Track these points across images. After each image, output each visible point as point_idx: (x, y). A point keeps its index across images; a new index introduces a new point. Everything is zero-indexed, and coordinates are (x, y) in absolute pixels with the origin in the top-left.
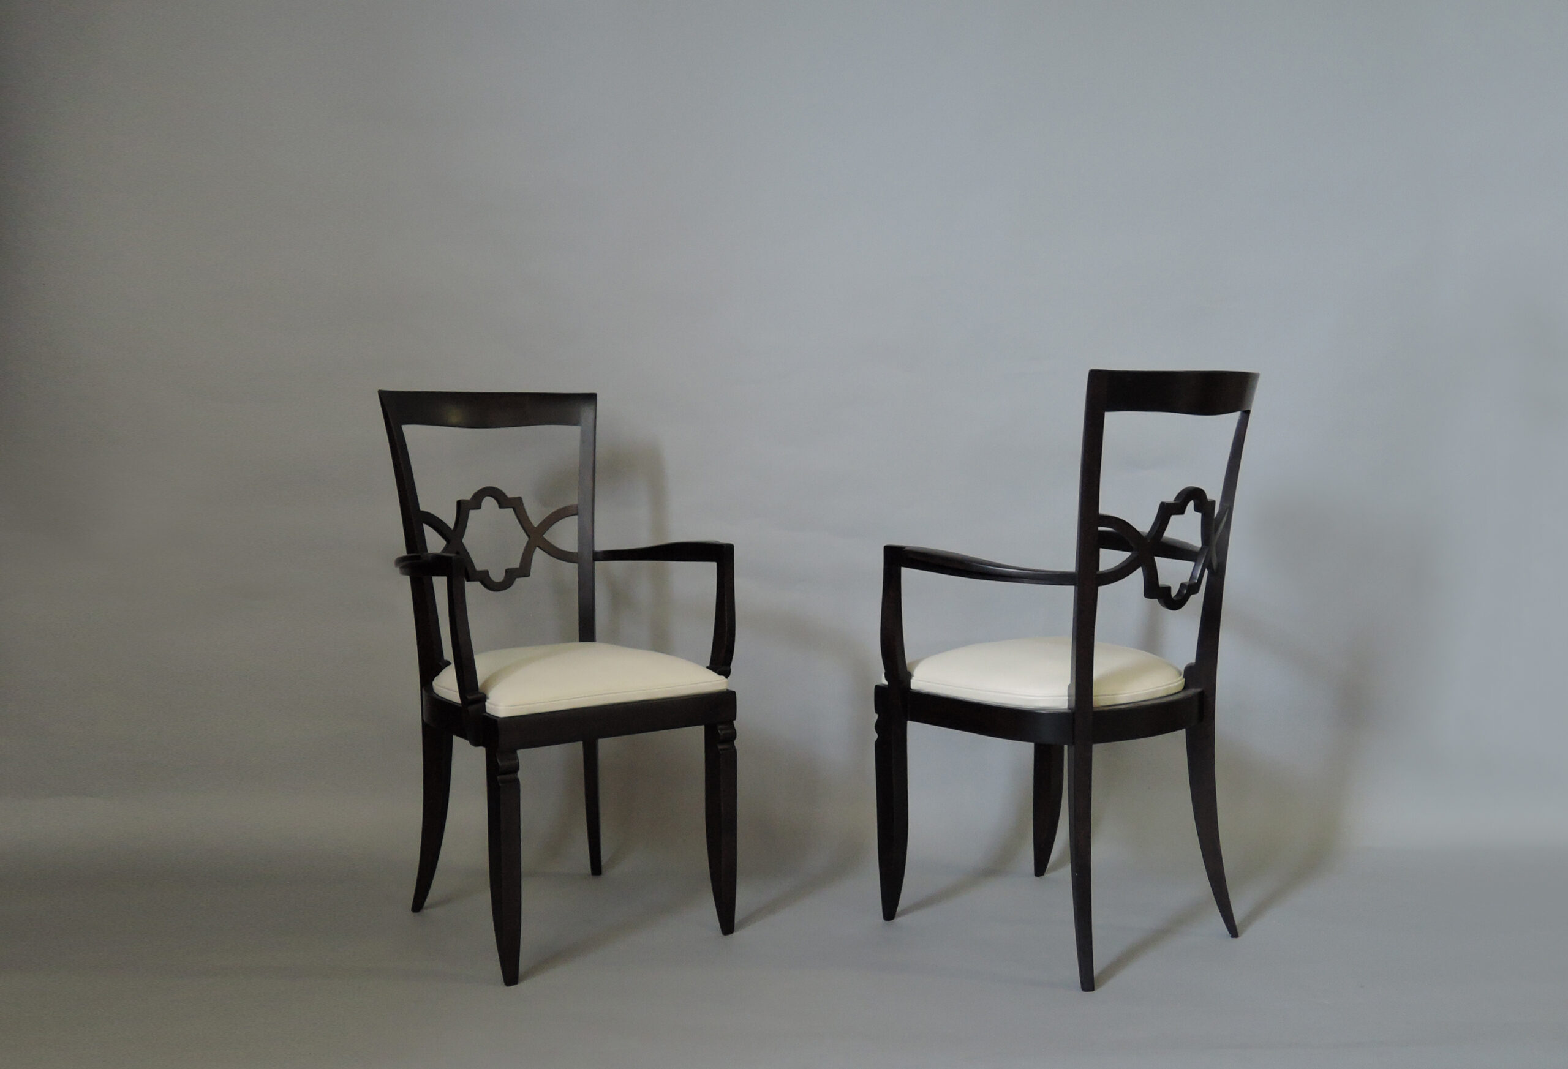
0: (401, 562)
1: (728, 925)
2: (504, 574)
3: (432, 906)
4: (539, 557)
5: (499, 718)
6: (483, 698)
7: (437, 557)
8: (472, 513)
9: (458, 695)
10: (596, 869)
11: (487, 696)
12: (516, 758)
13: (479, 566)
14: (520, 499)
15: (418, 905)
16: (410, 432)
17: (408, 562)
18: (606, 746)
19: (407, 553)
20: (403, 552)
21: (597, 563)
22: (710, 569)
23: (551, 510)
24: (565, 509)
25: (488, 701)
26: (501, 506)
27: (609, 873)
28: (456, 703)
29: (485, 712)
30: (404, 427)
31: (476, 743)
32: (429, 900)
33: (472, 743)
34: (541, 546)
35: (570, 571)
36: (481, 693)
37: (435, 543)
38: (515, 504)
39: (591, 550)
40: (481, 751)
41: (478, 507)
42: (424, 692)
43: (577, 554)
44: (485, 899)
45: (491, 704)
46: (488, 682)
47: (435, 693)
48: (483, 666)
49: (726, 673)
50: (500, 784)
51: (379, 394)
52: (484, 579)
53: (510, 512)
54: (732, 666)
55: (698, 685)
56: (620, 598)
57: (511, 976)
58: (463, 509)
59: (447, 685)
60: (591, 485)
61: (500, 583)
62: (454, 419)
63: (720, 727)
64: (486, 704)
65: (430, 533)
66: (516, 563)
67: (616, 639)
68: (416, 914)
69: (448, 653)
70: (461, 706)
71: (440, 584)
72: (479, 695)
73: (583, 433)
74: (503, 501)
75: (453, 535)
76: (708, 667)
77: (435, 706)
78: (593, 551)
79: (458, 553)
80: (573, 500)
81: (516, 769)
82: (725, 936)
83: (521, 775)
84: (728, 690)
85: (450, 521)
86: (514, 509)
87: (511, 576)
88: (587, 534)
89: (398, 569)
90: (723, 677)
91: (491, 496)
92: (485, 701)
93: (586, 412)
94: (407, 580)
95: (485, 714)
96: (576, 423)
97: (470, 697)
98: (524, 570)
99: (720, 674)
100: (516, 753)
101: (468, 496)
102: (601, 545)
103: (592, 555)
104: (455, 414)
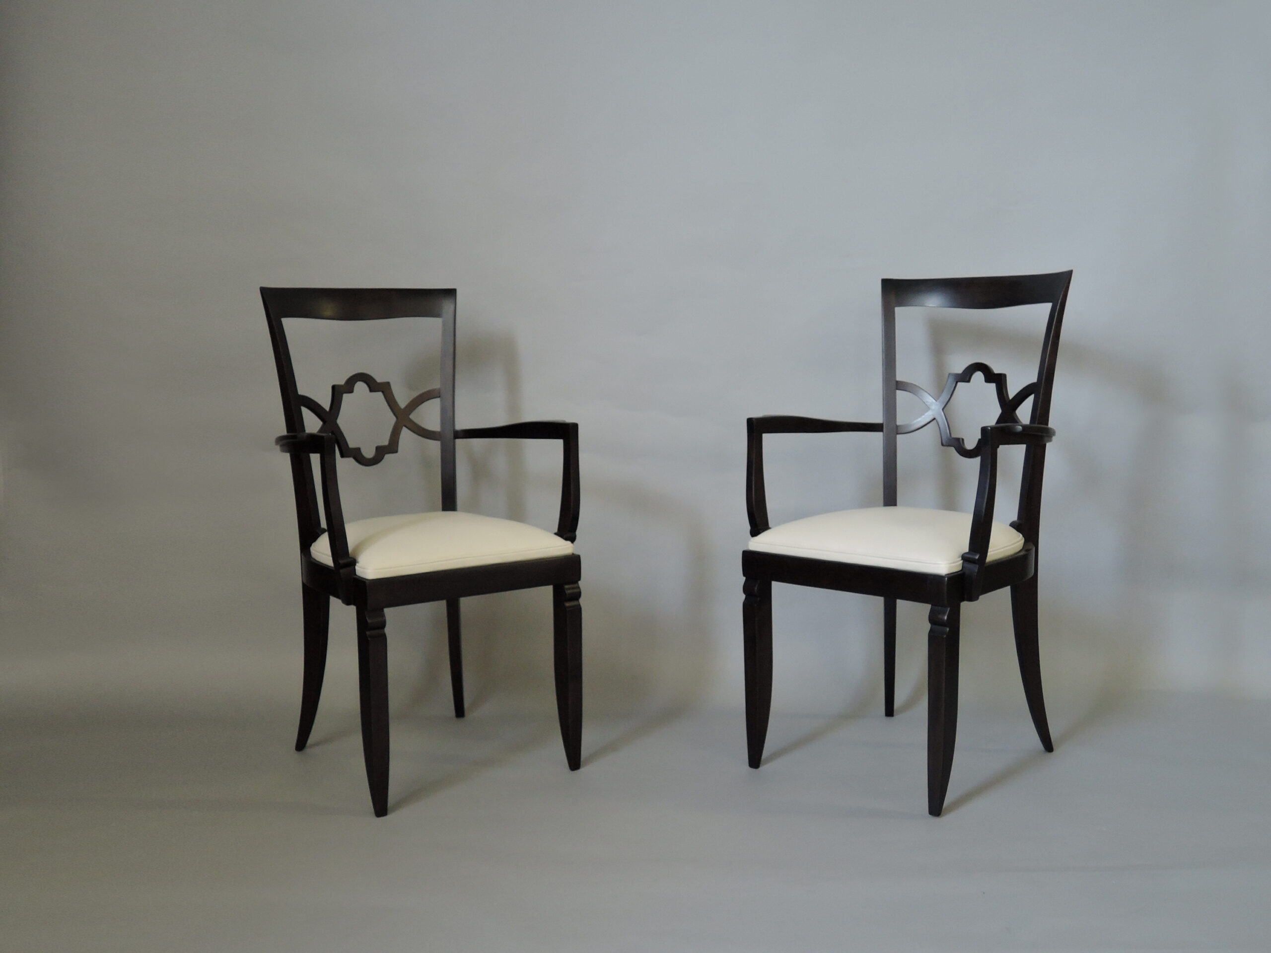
0: (280, 440)
1: (574, 762)
2: (375, 451)
3: (311, 746)
4: (406, 435)
5: (367, 580)
6: (353, 562)
7: (312, 436)
8: (346, 397)
9: (331, 558)
10: (460, 711)
11: (357, 559)
12: (383, 616)
13: (352, 444)
14: (388, 384)
15: (301, 745)
16: (290, 325)
17: (289, 441)
18: (467, 604)
19: (288, 432)
20: (284, 432)
21: (458, 441)
22: (556, 446)
23: (415, 394)
24: (429, 392)
25: (357, 564)
26: (371, 390)
27: (469, 715)
28: (330, 566)
29: (356, 575)
30: (283, 320)
31: (348, 603)
32: (310, 741)
33: (343, 602)
34: (408, 426)
35: (434, 447)
36: (352, 558)
37: (312, 424)
38: (384, 388)
39: (452, 429)
40: (353, 609)
41: (351, 391)
42: (303, 557)
43: (439, 433)
44: (357, 741)
45: (359, 567)
46: (359, 548)
47: (313, 558)
48: (353, 533)
49: (572, 539)
50: (369, 639)
51: (260, 290)
52: (357, 455)
53: (379, 395)
54: (578, 532)
55: (548, 549)
56: (479, 471)
57: (381, 808)
58: (337, 393)
59: (322, 550)
60: (451, 371)
61: (370, 459)
62: (328, 313)
63: (567, 587)
64: (356, 567)
65: (307, 414)
66: (385, 442)
67: (475, 508)
68: (300, 753)
69: (324, 524)
70: (334, 569)
71: (315, 459)
72: (349, 560)
73: (444, 325)
74: (373, 385)
75: (329, 417)
76: (555, 534)
77: (312, 568)
78: (454, 429)
79: (333, 433)
80: (436, 385)
81: (383, 625)
82: (573, 772)
83: (388, 630)
84: (573, 554)
85: (326, 404)
86: (383, 392)
87: (381, 453)
88: (448, 414)
89: (278, 447)
90: (569, 543)
91: (363, 381)
92: (355, 565)
93: (447, 306)
94: (287, 457)
95: (355, 577)
96: (437, 315)
97: (341, 562)
98: (392, 447)
99: (566, 539)
100: (383, 611)
101: (341, 381)
102: (462, 424)
103: (453, 432)
104: (328, 308)
